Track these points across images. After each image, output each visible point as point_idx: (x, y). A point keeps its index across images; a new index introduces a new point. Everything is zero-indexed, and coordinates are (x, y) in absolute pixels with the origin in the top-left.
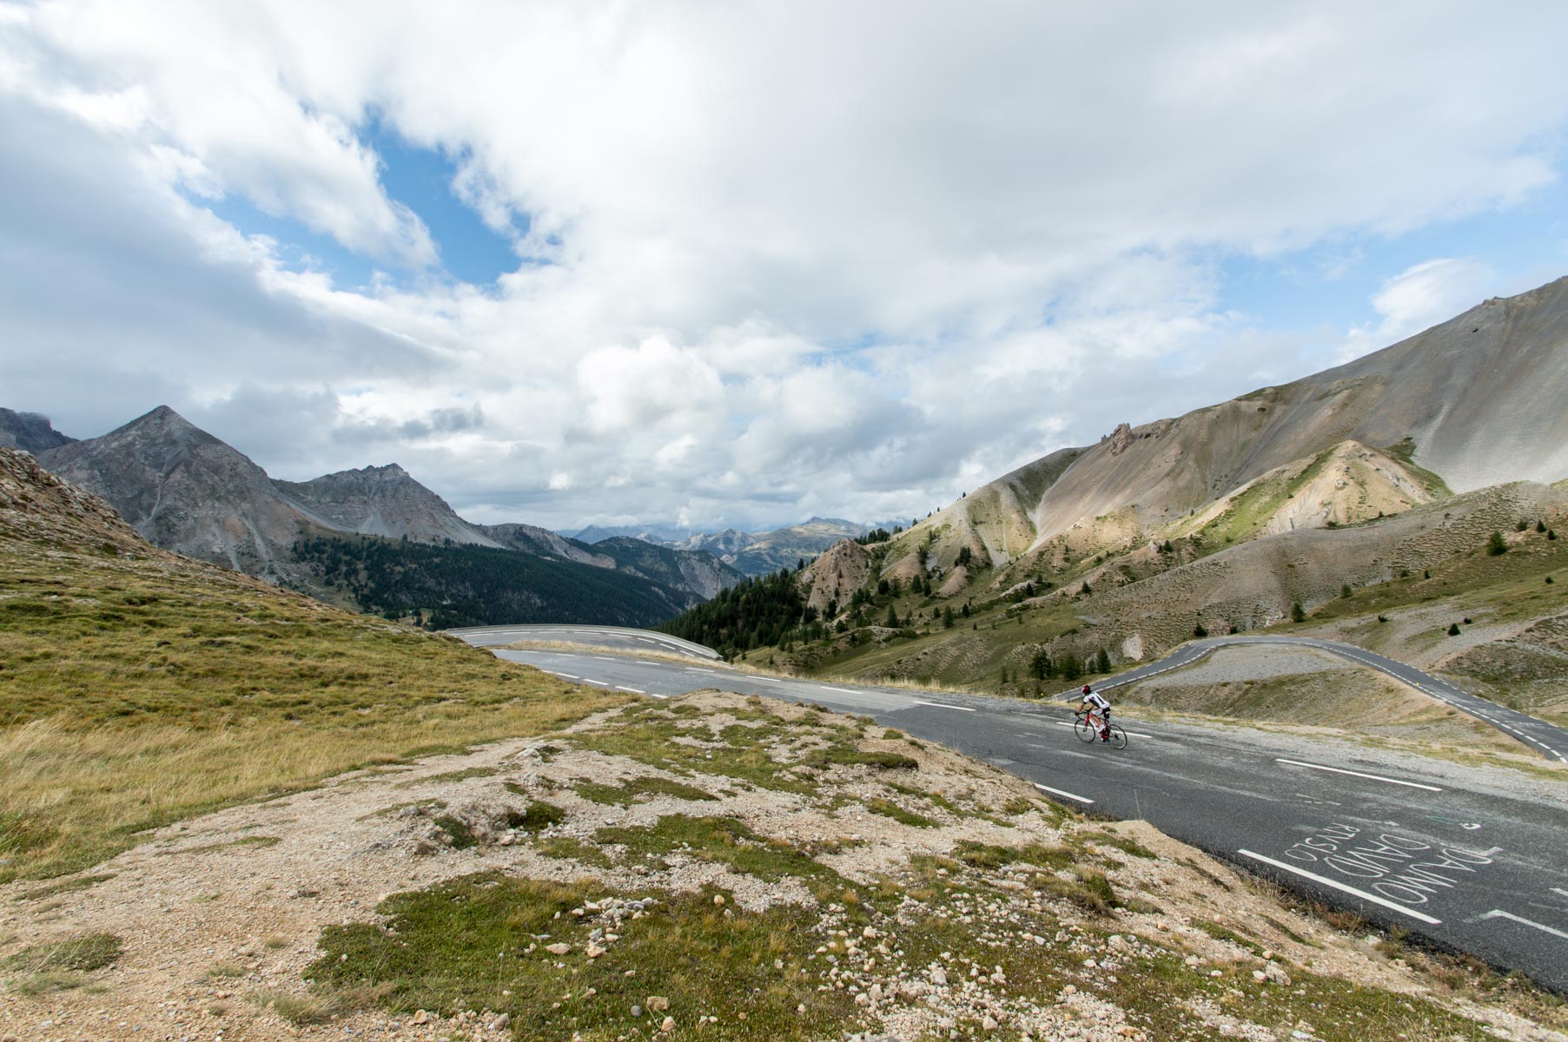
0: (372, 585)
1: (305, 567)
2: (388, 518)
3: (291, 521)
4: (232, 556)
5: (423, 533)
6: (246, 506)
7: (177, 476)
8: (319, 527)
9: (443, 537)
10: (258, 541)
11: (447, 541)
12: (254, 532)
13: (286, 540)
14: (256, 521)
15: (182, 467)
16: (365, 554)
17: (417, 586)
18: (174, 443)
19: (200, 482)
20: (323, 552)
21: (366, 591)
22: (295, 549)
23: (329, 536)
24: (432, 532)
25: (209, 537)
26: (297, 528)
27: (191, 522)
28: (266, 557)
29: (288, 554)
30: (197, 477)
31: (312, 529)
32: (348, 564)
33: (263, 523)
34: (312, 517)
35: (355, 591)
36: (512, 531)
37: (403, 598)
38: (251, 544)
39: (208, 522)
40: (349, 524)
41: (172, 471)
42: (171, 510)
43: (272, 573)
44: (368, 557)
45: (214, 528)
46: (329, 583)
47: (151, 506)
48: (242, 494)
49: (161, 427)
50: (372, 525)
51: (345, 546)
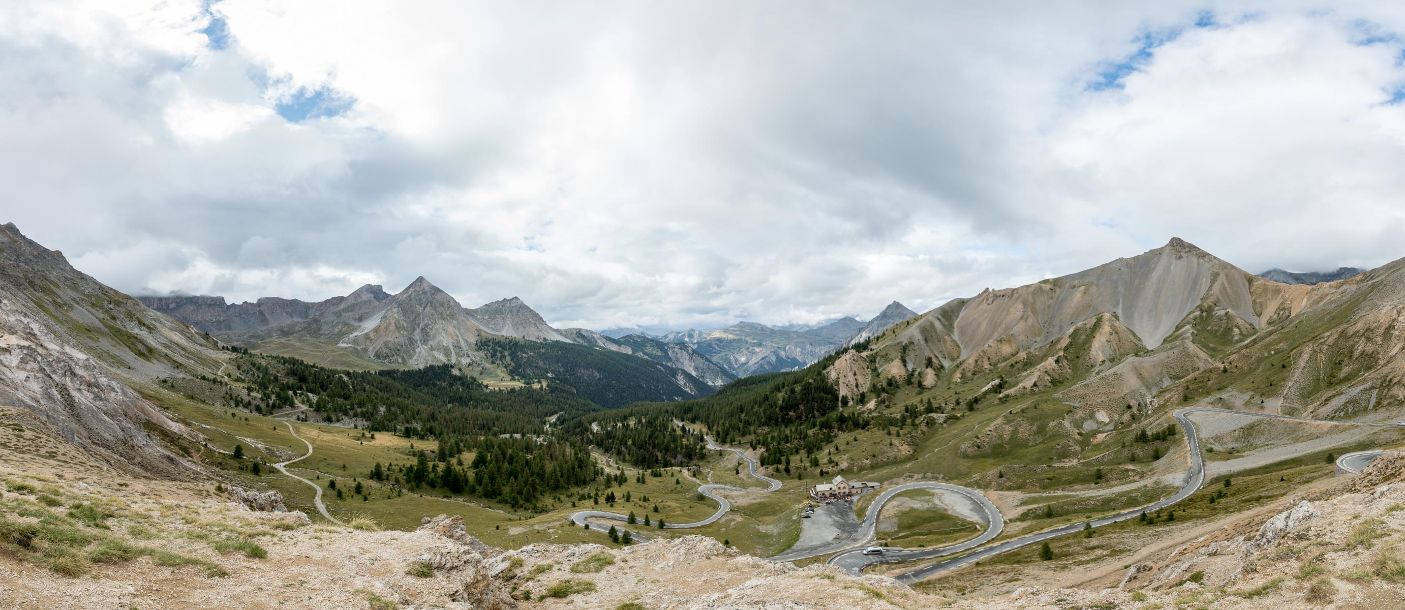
0: (513, 364)
1: (482, 354)
2: (515, 325)
3: (474, 330)
4: (451, 347)
5: (533, 335)
6: (455, 322)
7: (428, 309)
8: (486, 332)
9: (542, 337)
10: (461, 340)
11: (545, 339)
12: (459, 335)
13: (473, 339)
14: (459, 330)
15: (429, 304)
16: (508, 347)
17: (534, 365)
18: (425, 293)
19: (436, 311)
20: (489, 346)
21: (511, 368)
22: (477, 344)
23: (491, 337)
24: (537, 334)
25: (442, 338)
26: (476, 333)
27: (434, 330)
28: (465, 348)
29: (474, 346)
30: (435, 308)
31: (483, 334)
32: (501, 352)
33: (462, 331)
34: (481, 327)
35: (506, 367)
36: (575, 332)
37: (529, 372)
38: (458, 342)
39: (441, 330)
40: (497, 330)
41: (426, 306)
42: (427, 325)
43: (468, 356)
44: (510, 349)
45: (443, 334)
46: (493, 363)
47: (419, 323)
48: (453, 316)
49: (420, 286)
50: (507, 331)
51: (499, 342)
